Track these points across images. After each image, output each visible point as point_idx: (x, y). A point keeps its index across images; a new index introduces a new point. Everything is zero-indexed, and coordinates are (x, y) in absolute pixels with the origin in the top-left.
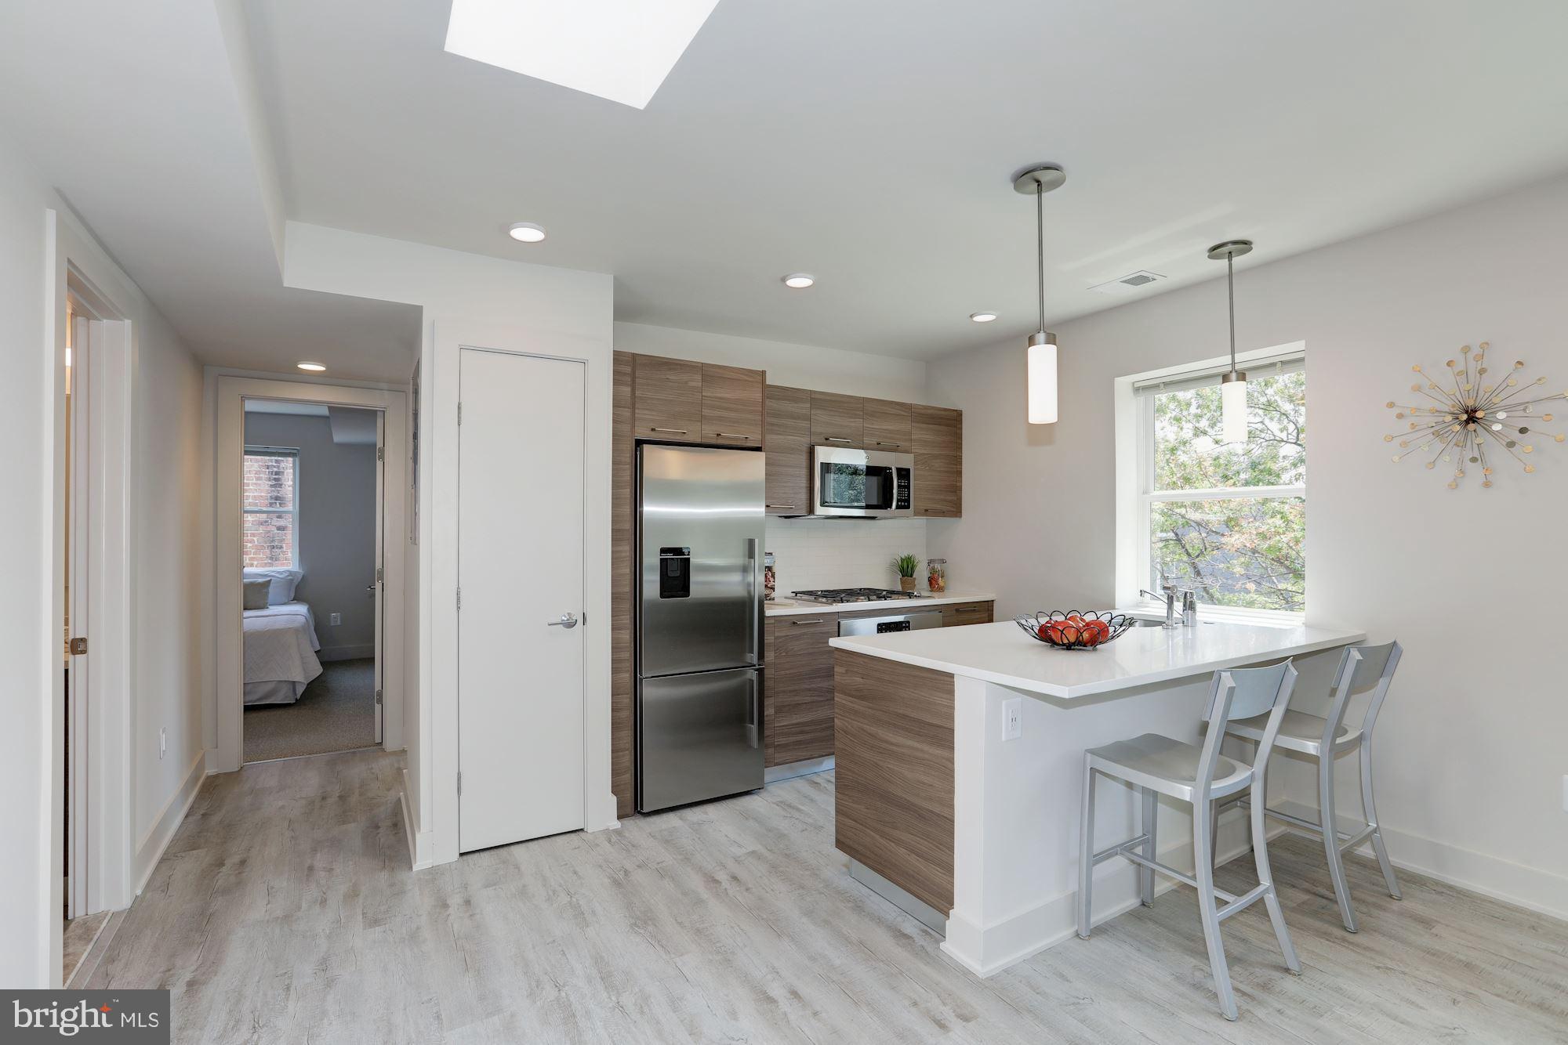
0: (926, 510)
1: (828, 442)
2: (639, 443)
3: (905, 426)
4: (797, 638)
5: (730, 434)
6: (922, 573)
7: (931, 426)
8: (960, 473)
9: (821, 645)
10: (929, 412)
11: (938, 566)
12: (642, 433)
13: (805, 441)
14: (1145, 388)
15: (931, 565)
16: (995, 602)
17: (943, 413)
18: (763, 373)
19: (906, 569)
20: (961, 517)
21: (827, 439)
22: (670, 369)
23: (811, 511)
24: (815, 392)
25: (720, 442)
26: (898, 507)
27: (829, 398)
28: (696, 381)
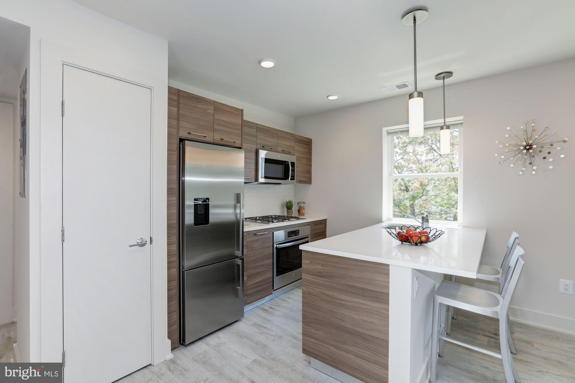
0: (300, 181)
1: (264, 148)
2: (182, 140)
3: (292, 144)
4: (256, 241)
5: (228, 139)
6: (295, 208)
7: (302, 145)
8: (311, 165)
9: (266, 244)
10: (302, 138)
11: (302, 205)
12: (183, 134)
13: (254, 147)
14: (392, 133)
15: (299, 204)
16: (327, 221)
17: (306, 139)
18: (242, 110)
19: (289, 206)
20: (311, 184)
21: (263, 147)
22: (198, 101)
23: (257, 179)
24: (259, 124)
25: (222, 143)
26: (291, 179)
27: (264, 128)
28: (211, 110)
